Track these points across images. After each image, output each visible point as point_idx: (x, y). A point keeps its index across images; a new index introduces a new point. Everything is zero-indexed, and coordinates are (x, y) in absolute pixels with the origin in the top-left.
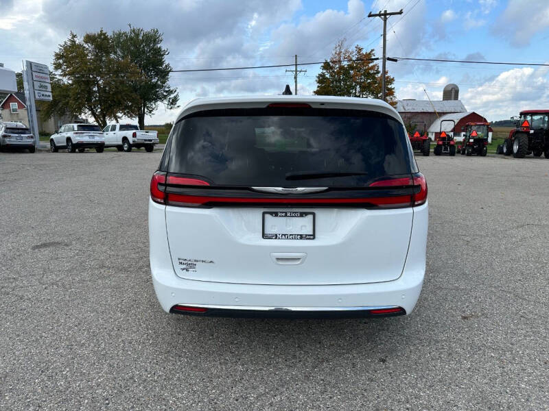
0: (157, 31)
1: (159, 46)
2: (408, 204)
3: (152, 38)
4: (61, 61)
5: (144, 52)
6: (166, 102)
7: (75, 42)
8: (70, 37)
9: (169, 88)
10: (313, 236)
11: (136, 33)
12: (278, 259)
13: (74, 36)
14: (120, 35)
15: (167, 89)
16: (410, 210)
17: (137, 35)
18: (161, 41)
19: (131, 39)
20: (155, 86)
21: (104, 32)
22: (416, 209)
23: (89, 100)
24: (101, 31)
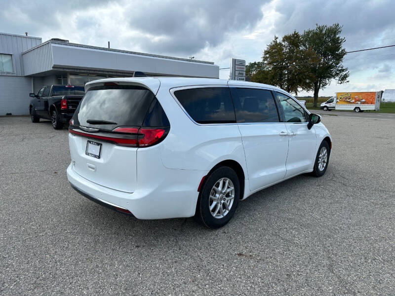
0: (338, 24)
1: (337, 36)
2: (135, 145)
3: (333, 31)
4: (268, 55)
5: (325, 42)
6: (337, 78)
7: (276, 42)
8: (274, 39)
9: (342, 67)
10: (99, 157)
11: (320, 29)
12: (89, 167)
13: (276, 38)
14: (309, 33)
15: (340, 69)
16: (135, 149)
17: (321, 31)
18: (340, 32)
19: (316, 33)
20: (331, 67)
21: (297, 32)
22: (140, 149)
23: (281, 79)
24: (295, 32)
